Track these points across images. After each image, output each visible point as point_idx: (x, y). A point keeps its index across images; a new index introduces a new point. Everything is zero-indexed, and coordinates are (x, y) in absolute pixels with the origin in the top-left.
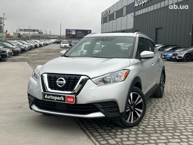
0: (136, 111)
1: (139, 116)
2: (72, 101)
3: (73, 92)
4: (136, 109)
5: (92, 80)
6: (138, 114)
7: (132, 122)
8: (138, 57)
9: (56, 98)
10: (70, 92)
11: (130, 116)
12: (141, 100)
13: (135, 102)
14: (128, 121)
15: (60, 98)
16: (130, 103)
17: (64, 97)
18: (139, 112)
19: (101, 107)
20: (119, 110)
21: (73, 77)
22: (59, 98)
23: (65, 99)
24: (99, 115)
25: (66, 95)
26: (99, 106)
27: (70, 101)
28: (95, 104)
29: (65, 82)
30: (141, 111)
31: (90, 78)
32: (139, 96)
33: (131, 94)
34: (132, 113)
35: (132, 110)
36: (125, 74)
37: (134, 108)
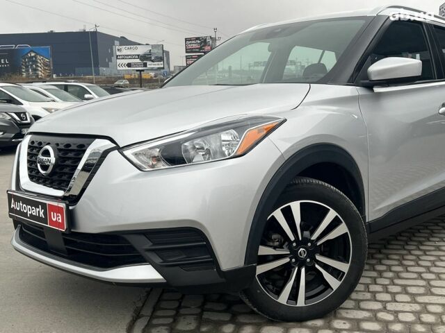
0: (317, 266)
1: (334, 283)
2: (60, 221)
3: (67, 195)
4: (318, 258)
5: (127, 153)
6: (327, 276)
7: (301, 302)
8: (360, 78)
9: (29, 210)
10: (60, 193)
11: (292, 281)
12: (342, 229)
13: (312, 233)
14: (283, 298)
15: (38, 210)
16: (292, 238)
17: (44, 206)
18: (336, 273)
19: (148, 245)
20: (214, 262)
21: (74, 143)
22: (34, 211)
23: (45, 213)
24: (144, 273)
25: (47, 202)
26: (143, 245)
27: (56, 224)
28: (128, 237)
29: (53, 159)
30: (344, 267)
31: (118, 148)
32: (332, 214)
33: (295, 206)
34: (303, 270)
35: (301, 263)
36: (252, 133)
37: (311, 254)
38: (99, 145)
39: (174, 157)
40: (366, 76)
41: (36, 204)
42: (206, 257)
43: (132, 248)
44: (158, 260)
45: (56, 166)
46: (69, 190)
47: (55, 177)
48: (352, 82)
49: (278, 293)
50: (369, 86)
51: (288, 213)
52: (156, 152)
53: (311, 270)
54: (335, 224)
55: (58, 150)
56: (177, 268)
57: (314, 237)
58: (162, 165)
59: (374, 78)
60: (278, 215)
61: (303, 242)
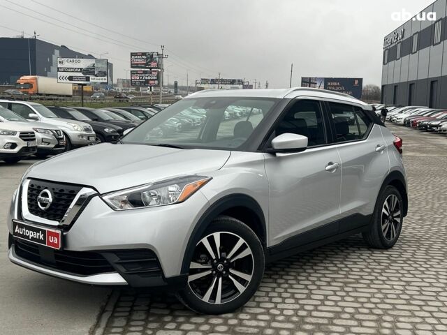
0: (230, 276)
1: (241, 289)
2: (56, 242)
3: (62, 224)
4: (231, 271)
5: (104, 198)
6: (237, 284)
7: (218, 301)
9: (31, 234)
10: (56, 223)
11: (212, 287)
12: (248, 252)
13: (227, 254)
14: (206, 298)
15: (38, 234)
16: (214, 257)
17: (44, 232)
18: (243, 282)
19: (117, 259)
20: (161, 272)
21: (67, 189)
22: (35, 235)
23: (44, 237)
24: (114, 278)
25: (47, 229)
26: (114, 259)
27: (53, 244)
28: (103, 254)
29: (50, 199)
30: (248, 278)
31: (99, 194)
32: (241, 241)
33: (217, 236)
34: (220, 279)
35: (219, 274)
36: (189, 186)
37: (226, 268)
38: (85, 192)
39: (136, 201)
40: (271, 145)
41: (37, 231)
42: (155, 269)
43: (106, 262)
44: (123, 270)
45: (52, 204)
46: (63, 221)
47: (52, 212)
48: (260, 150)
49: (203, 295)
50: (273, 152)
51: (211, 240)
52: (125, 198)
53: (226, 279)
54: (243, 248)
55: (54, 193)
56: (136, 275)
57: (229, 257)
58: (128, 207)
59: (276, 148)
60: (205, 241)
61: (221, 260)
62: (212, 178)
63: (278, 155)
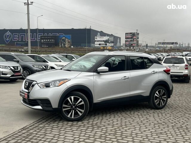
0: (77, 110)
1: (80, 114)
3: (28, 92)
4: (77, 108)
5: (38, 84)
6: (79, 112)
7: (73, 117)
11: (71, 113)
12: (83, 103)
14: (69, 116)
16: (71, 104)
18: (81, 112)
19: (40, 102)
21: (31, 82)
22: (23, 95)
24: (39, 107)
25: (25, 93)
28: (37, 100)
29: (27, 85)
30: (83, 111)
32: (80, 100)
33: (72, 97)
34: (74, 111)
35: (73, 109)
36: (62, 82)
37: (76, 107)
38: (34, 83)
39: (47, 86)
40: (97, 70)
41: (23, 93)
42: (50, 105)
43: (37, 103)
44: (42, 105)
45: (28, 86)
47: (27, 88)
51: (71, 99)
52: (44, 85)
53: (75, 111)
54: (81, 101)
55: (28, 83)
56: (45, 107)
57: (76, 104)
58: (45, 87)
60: (69, 99)
61: (74, 105)
62: (70, 80)
63: (100, 73)
